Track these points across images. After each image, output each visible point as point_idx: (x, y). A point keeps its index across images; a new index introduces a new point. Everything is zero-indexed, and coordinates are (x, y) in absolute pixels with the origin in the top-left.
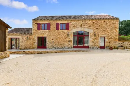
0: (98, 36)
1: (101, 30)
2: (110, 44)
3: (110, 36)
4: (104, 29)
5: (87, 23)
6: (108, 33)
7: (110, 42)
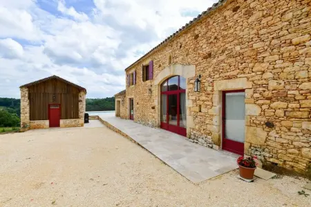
0: (209, 89)
1: (221, 58)
2: (273, 133)
3: (273, 84)
4: (238, 48)
5: (181, 47)
6: (258, 67)
7: (270, 125)
